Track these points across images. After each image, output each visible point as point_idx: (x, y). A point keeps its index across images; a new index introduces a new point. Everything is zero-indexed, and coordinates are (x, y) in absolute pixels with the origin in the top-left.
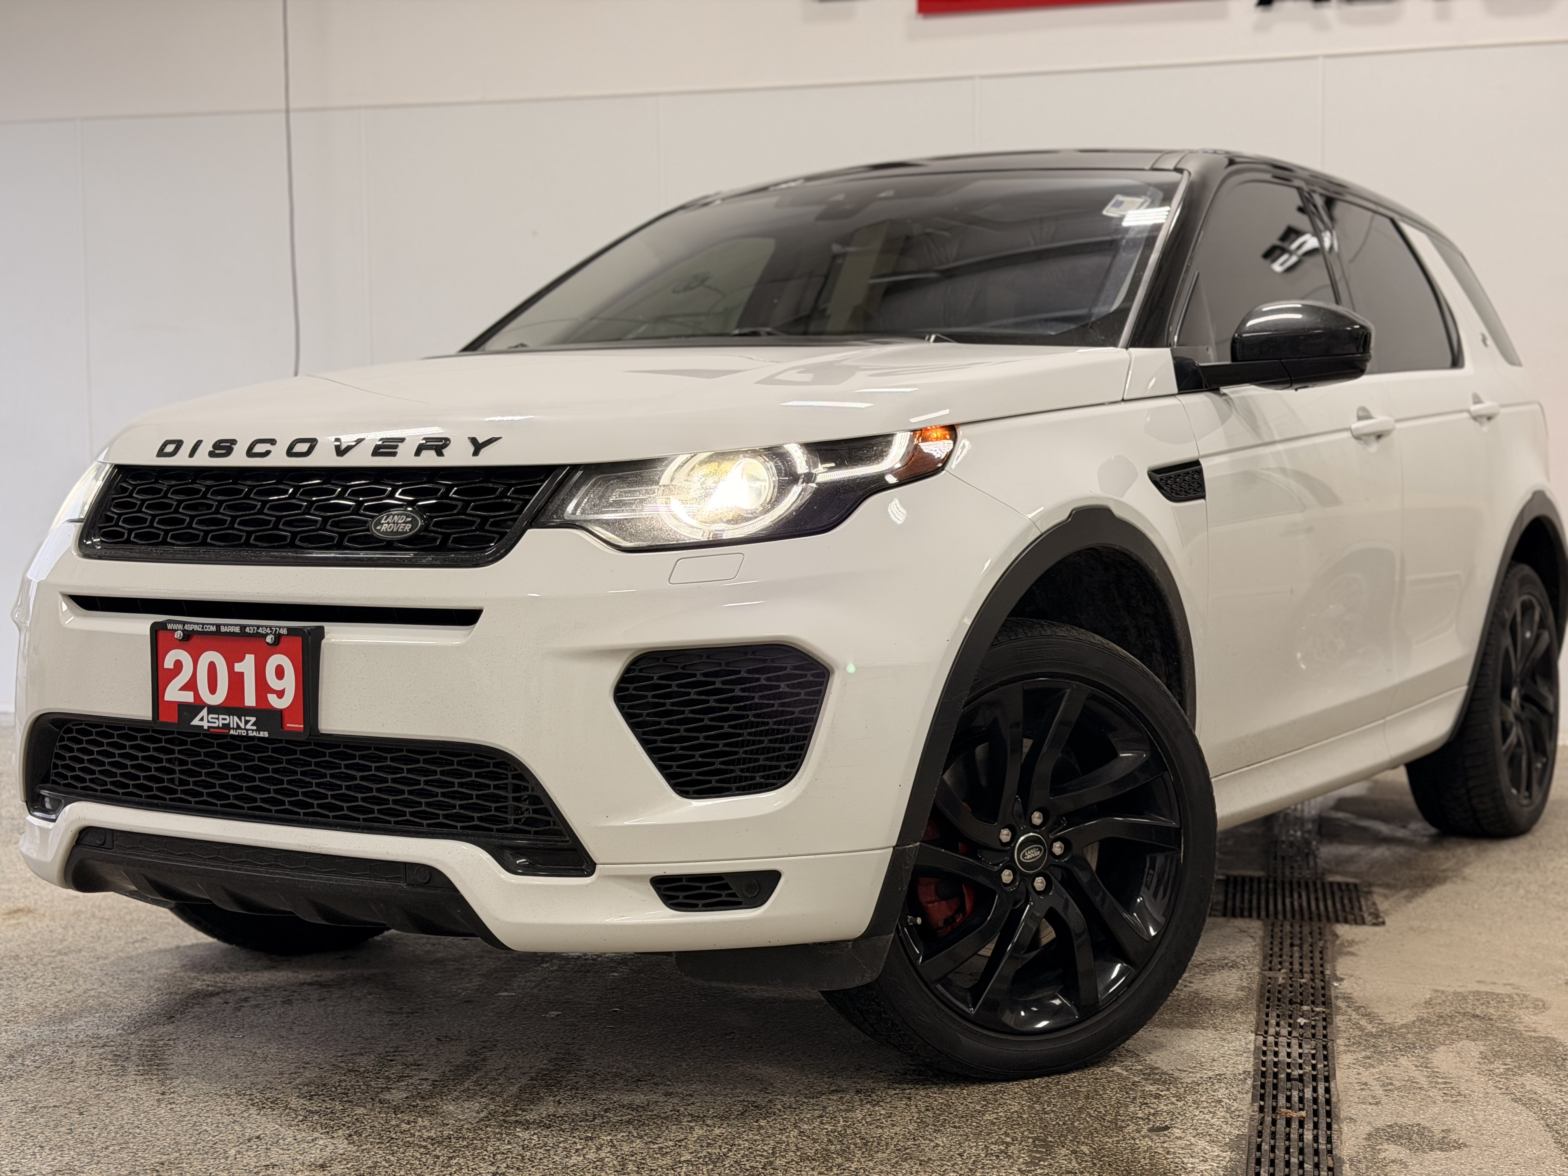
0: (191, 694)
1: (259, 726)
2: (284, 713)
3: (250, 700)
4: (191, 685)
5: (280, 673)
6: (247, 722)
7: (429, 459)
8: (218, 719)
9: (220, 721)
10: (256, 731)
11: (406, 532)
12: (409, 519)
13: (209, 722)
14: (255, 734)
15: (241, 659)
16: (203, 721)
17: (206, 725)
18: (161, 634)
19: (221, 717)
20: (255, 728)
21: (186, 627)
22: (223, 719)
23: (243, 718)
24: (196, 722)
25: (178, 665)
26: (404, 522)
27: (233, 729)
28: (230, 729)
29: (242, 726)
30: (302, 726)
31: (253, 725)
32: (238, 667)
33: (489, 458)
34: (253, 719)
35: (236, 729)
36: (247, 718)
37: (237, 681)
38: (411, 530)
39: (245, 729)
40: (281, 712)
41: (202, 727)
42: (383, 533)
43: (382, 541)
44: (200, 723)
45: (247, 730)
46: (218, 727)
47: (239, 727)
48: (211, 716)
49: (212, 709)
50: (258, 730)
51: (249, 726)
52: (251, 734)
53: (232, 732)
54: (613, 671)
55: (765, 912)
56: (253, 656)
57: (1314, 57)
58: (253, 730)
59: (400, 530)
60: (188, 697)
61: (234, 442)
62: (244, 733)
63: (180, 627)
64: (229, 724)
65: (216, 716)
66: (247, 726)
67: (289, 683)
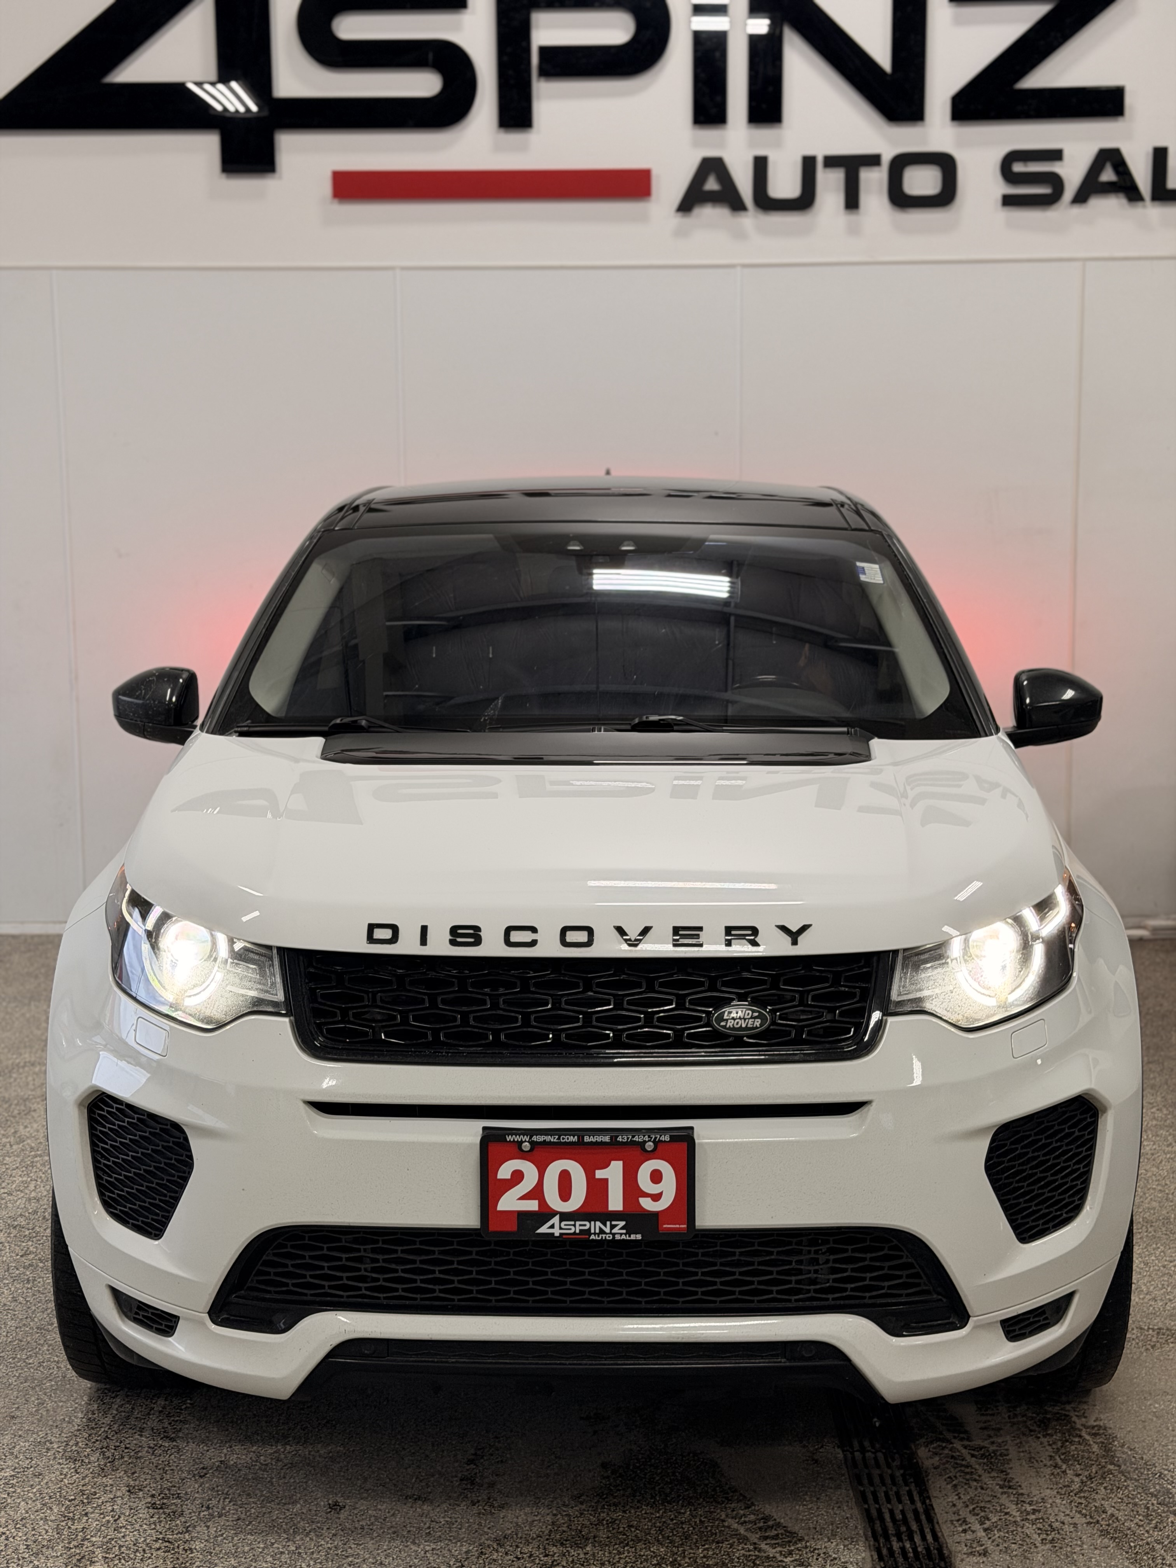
0: (537, 1202)
1: (629, 1229)
2: (661, 1215)
3: (614, 1205)
4: (536, 1194)
5: (656, 1177)
6: (613, 1226)
7: (743, 949)
8: (574, 1225)
9: (577, 1227)
10: (625, 1234)
11: (756, 1028)
12: (756, 1014)
13: (561, 1228)
14: (623, 1237)
15: (605, 1166)
16: (554, 1228)
17: (557, 1232)
18: (494, 1145)
19: (578, 1223)
20: (624, 1231)
21: (535, 1139)
22: (580, 1225)
23: (608, 1223)
24: (544, 1229)
25: (517, 1175)
26: (751, 1018)
27: (595, 1234)
28: (590, 1234)
29: (607, 1230)
30: (685, 1226)
31: (621, 1229)
32: (600, 1174)
33: (807, 947)
34: (622, 1223)
35: (598, 1234)
36: (614, 1223)
37: (598, 1187)
38: (761, 1025)
39: (611, 1233)
40: (656, 1215)
41: (553, 1234)
42: (730, 1028)
43: (727, 1036)
44: (550, 1231)
45: (614, 1235)
46: (575, 1233)
47: (602, 1231)
48: (563, 1223)
49: (565, 1216)
50: (629, 1233)
51: (615, 1231)
52: (618, 1237)
53: (592, 1237)
54: (983, 1145)
55: (1069, 1326)
56: (620, 1163)
58: (621, 1234)
59: (749, 1026)
60: (533, 1205)
61: (477, 929)
62: (610, 1237)
63: (527, 1138)
64: (590, 1228)
65: (573, 1223)
67: (669, 1187)
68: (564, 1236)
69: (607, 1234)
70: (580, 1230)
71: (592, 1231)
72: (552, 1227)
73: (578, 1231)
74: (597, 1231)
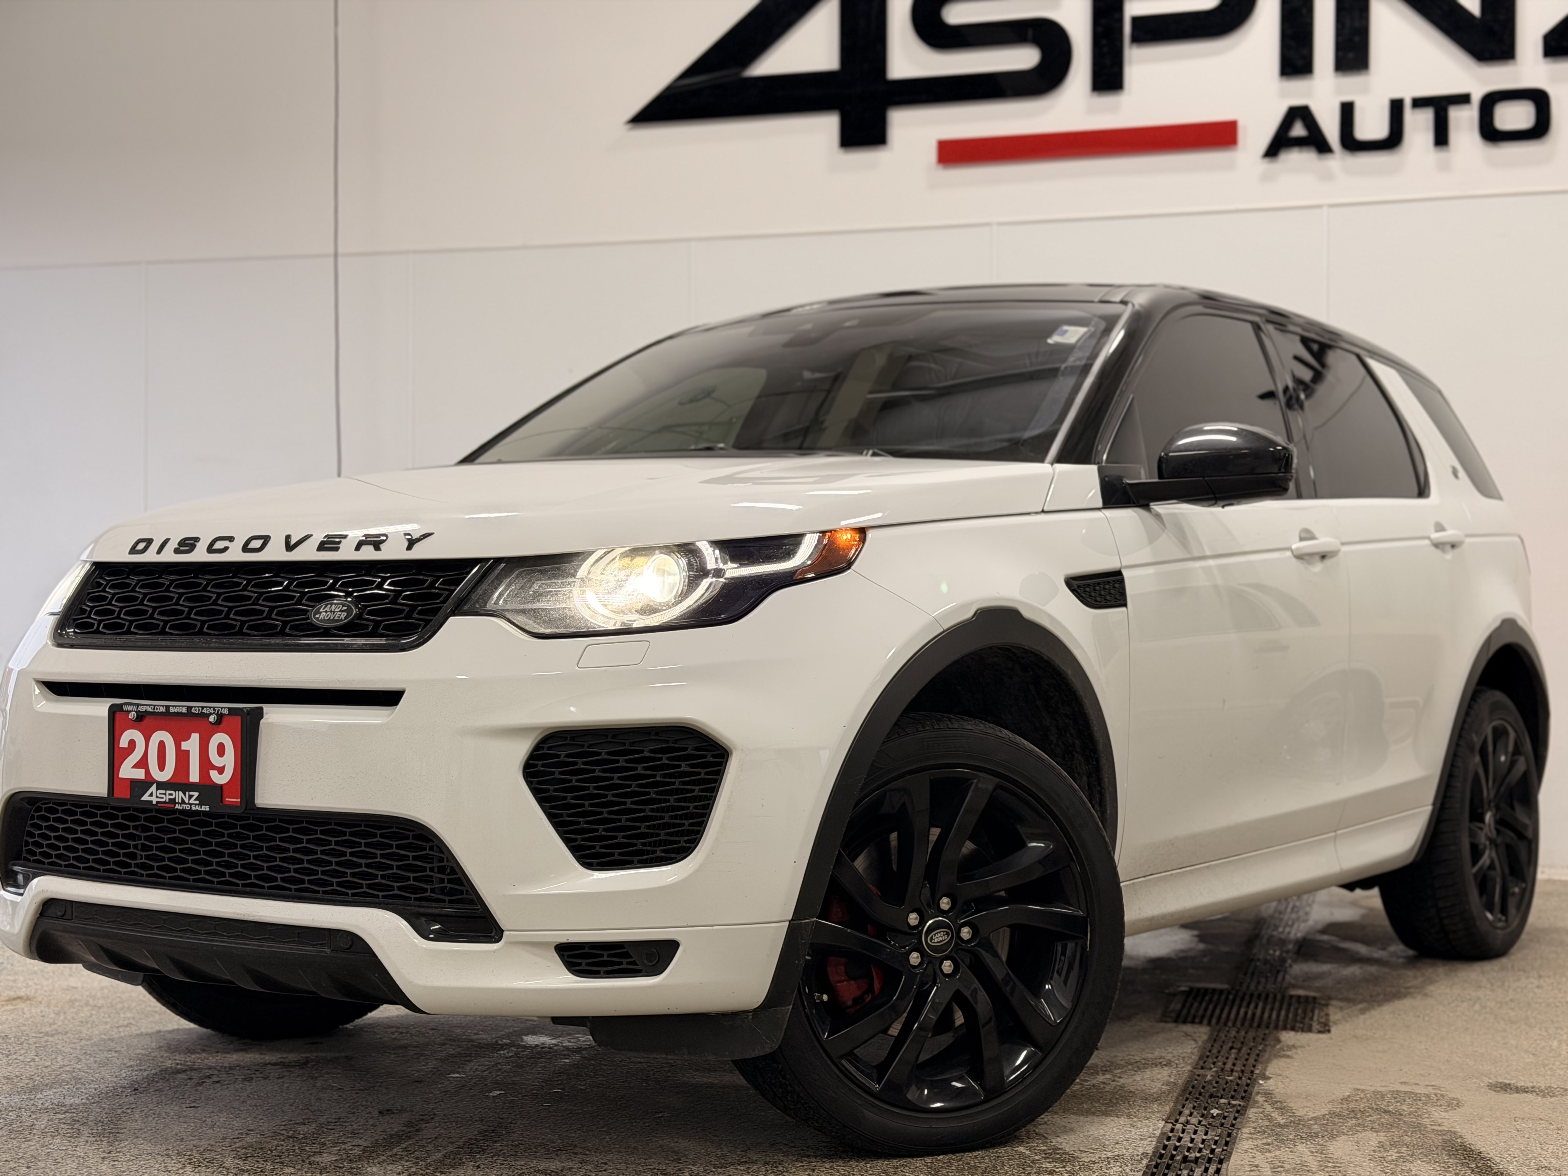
0: (143, 771)
1: (201, 800)
2: (224, 788)
3: (194, 776)
4: (143, 763)
5: (221, 750)
6: (190, 797)
7: (368, 554)
8: (165, 794)
9: (167, 796)
10: (198, 805)
11: (342, 620)
12: (345, 608)
13: (157, 797)
14: (197, 808)
15: (187, 738)
16: (152, 796)
17: (154, 800)
18: (118, 716)
19: (168, 792)
20: (197, 802)
21: (140, 709)
22: (170, 794)
23: (187, 793)
24: (146, 798)
25: (132, 743)
26: (340, 611)
27: (178, 803)
28: (175, 803)
29: (186, 800)
30: (239, 800)
31: (196, 800)
32: (185, 746)
33: (420, 552)
34: (196, 794)
35: (181, 804)
36: (191, 793)
37: (183, 757)
38: (346, 618)
39: (189, 804)
40: (221, 786)
41: (152, 802)
42: (321, 621)
43: (319, 628)
44: (150, 799)
45: (191, 804)
46: (165, 802)
47: (183, 802)
48: (159, 792)
49: (161, 786)
50: (200, 804)
51: (192, 801)
52: (194, 808)
53: (177, 806)
54: (522, 749)
55: (663, 980)
56: (198, 735)
57: (1319, 207)
58: (196, 805)
59: (336, 618)
60: (140, 774)
61: (197, 539)
62: (187, 807)
63: (135, 708)
64: (175, 799)
65: (163, 792)
66: (190, 801)
67: (229, 761)
68: (159, 805)
69: (186, 804)
70: (170, 799)
71: (177, 801)
72: (151, 795)
73: (167, 800)
74: (180, 801)
